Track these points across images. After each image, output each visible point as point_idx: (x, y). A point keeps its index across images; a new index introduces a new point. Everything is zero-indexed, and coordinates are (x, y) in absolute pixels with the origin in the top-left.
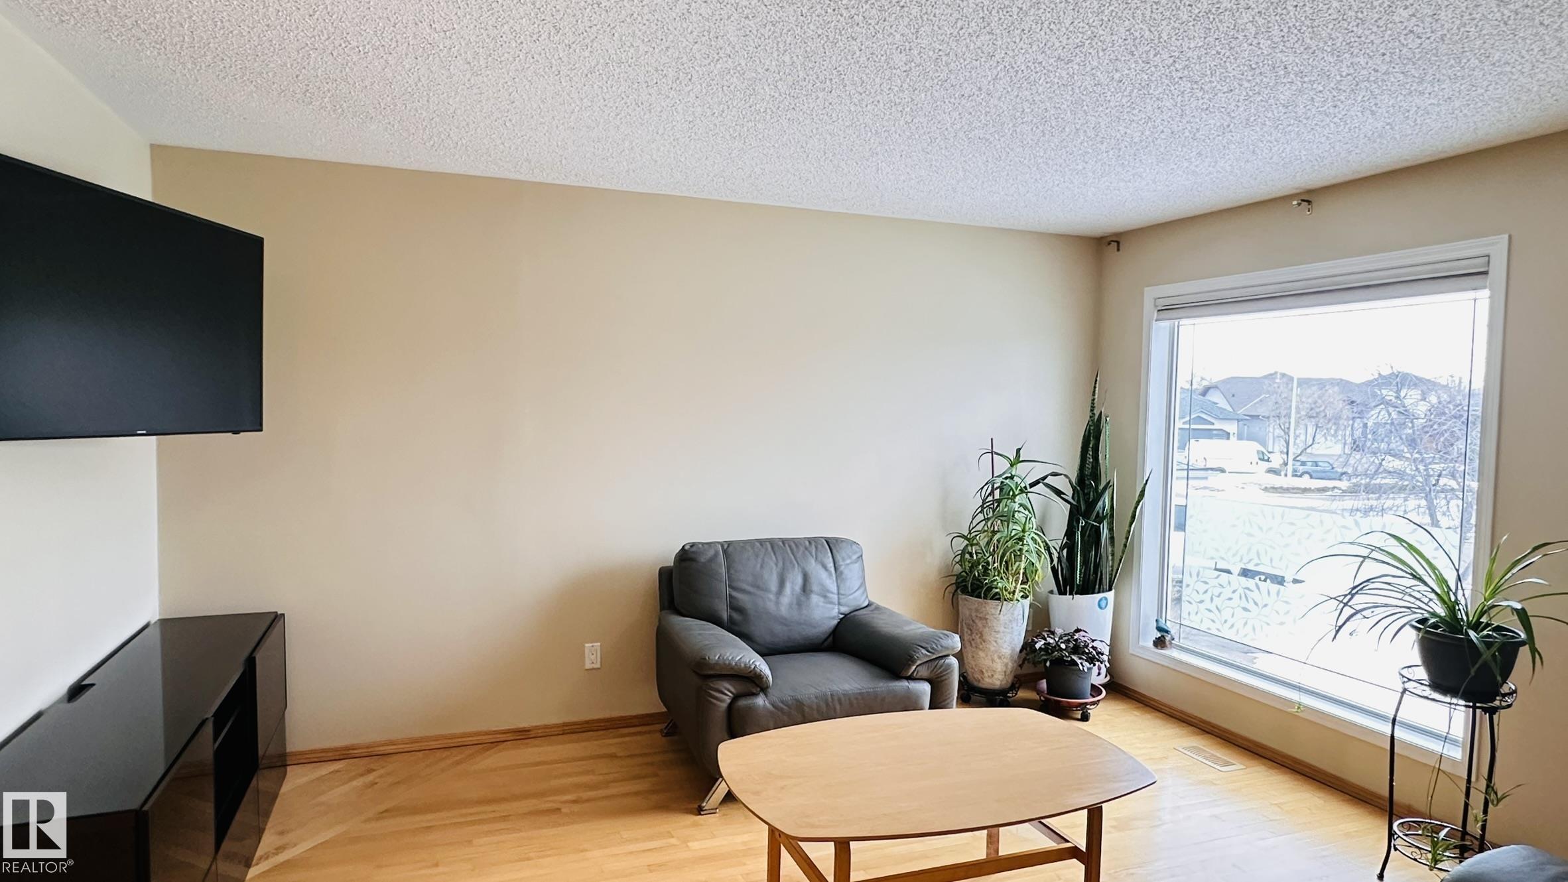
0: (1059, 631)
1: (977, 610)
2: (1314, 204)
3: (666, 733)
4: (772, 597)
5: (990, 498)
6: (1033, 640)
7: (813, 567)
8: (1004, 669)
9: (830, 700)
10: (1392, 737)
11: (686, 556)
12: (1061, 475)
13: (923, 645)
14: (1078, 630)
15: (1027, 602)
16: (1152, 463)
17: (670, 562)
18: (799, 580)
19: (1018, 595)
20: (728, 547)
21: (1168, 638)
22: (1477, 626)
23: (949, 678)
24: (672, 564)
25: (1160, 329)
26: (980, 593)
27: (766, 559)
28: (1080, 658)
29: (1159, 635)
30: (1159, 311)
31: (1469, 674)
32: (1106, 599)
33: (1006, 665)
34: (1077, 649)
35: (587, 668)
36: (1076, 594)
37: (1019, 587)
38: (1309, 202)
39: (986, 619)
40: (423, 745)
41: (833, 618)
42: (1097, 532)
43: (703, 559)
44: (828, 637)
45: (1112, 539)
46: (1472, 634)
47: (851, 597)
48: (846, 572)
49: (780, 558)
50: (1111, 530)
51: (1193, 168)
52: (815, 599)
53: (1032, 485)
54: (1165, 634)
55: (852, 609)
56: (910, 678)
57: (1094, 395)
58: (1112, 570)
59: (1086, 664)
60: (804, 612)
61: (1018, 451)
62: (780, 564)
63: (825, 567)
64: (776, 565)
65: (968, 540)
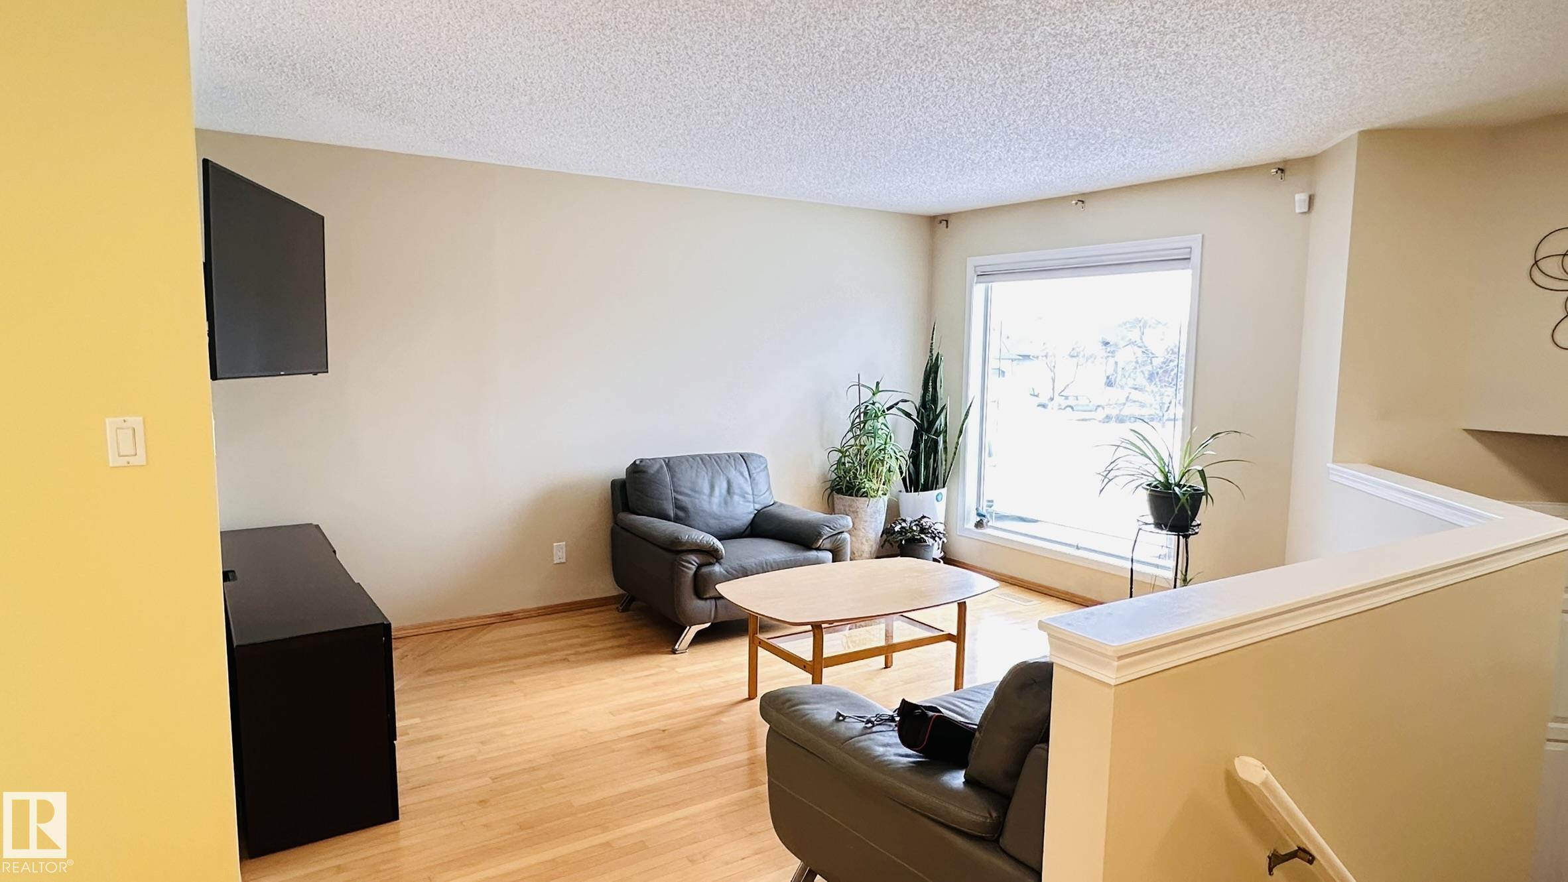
0: (909, 519)
1: (850, 506)
2: (1086, 204)
3: (623, 609)
4: (705, 497)
5: (858, 420)
6: (891, 526)
7: (733, 474)
8: (870, 549)
9: (765, 566)
10: (1132, 570)
11: (637, 470)
12: (908, 401)
13: (828, 525)
14: (924, 517)
15: (886, 498)
16: (974, 391)
17: (622, 475)
18: (725, 485)
19: (880, 493)
20: (669, 461)
21: (985, 521)
22: (1178, 485)
23: (844, 548)
24: (625, 477)
25: (979, 290)
26: (853, 492)
27: (699, 470)
28: (927, 536)
29: (978, 519)
30: (978, 275)
31: (1174, 512)
32: (941, 493)
33: (872, 546)
34: (923, 530)
35: (555, 562)
36: (921, 491)
37: (882, 486)
38: (1083, 202)
39: (857, 512)
40: (428, 630)
41: (751, 513)
42: (936, 443)
43: (652, 471)
44: (747, 528)
45: (945, 448)
46: (1177, 489)
47: (762, 497)
48: (757, 478)
49: (709, 469)
50: (945, 442)
51: (1009, 178)
52: (736, 498)
53: (889, 409)
54: (983, 518)
55: (763, 506)
56: (818, 549)
57: (932, 340)
58: (945, 472)
59: (931, 540)
60: (730, 509)
61: (878, 384)
62: (710, 474)
63: (742, 474)
64: (707, 473)
65: (842, 452)
